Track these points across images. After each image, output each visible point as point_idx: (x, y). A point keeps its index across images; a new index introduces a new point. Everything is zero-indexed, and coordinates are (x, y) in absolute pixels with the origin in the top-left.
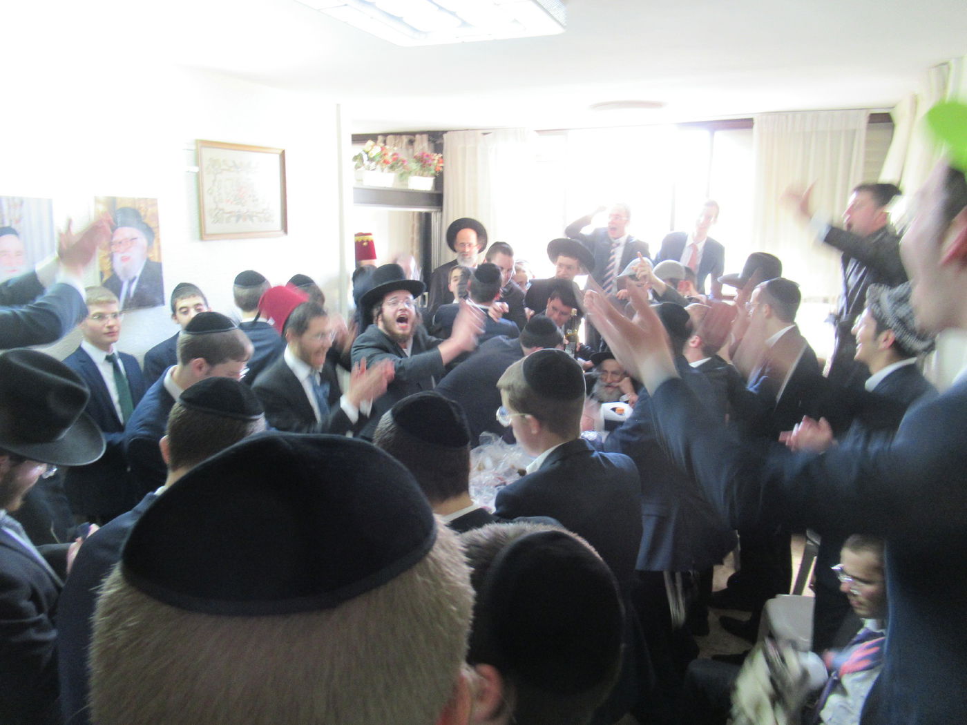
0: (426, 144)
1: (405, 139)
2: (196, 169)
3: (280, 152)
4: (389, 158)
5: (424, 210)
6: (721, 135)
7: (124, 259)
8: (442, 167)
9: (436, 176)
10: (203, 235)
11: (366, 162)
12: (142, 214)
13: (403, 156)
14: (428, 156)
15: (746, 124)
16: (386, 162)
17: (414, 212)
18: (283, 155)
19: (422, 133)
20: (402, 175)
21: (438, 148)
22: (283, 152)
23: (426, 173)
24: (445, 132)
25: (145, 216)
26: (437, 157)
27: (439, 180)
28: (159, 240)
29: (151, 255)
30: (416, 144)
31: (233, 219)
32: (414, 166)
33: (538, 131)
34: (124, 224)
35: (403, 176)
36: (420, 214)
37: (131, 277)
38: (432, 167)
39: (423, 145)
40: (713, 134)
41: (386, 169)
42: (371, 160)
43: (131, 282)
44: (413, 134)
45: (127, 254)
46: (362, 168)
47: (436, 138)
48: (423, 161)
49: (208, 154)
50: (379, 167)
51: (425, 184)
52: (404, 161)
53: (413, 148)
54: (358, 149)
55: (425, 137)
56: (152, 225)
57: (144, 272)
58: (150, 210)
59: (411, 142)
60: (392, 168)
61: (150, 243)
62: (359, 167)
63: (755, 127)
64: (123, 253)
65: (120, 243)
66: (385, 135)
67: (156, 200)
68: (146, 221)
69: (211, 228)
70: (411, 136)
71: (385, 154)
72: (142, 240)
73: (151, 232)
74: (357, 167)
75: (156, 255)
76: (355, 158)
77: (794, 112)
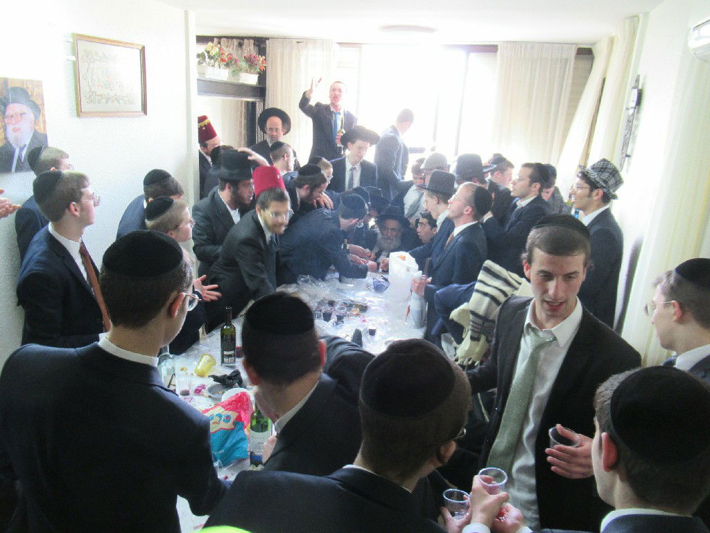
0: (252, 47)
1: (236, 42)
2: (74, 58)
3: (141, 48)
4: (225, 57)
5: (250, 100)
6: (473, 55)
7: (15, 130)
8: (265, 67)
9: (259, 73)
10: (79, 113)
11: (207, 60)
12: (30, 93)
13: (235, 56)
14: (254, 57)
15: (492, 49)
16: (223, 60)
17: (242, 101)
18: (143, 51)
19: (249, 38)
20: (234, 71)
21: (262, 51)
22: (143, 48)
23: (252, 71)
24: (268, 39)
25: (32, 95)
26: (261, 58)
27: (262, 77)
28: (44, 115)
29: (37, 128)
30: (244, 47)
31: (103, 101)
32: (243, 64)
33: (338, 43)
34: (15, 101)
35: (236, 73)
36: (248, 102)
37: (22, 145)
38: (258, 67)
39: (250, 48)
40: (468, 54)
41: (223, 66)
42: (211, 58)
43: (21, 149)
44: (242, 38)
45: (17, 126)
46: (204, 64)
47: (260, 43)
48: (250, 61)
49: (83, 45)
50: (217, 64)
51: (252, 79)
52: (236, 61)
53: (242, 50)
54: (202, 48)
55: (252, 41)
56: (38, 102)
57: (32, 141)
58: (36, 89)
59: (240, 45)
60: (227, 65)
61: (36, 118)
62: (202, 63)
63: (499, 51)
64: (15, 124)
65: (12, 116)
66: (220, 38)
67: (41, 81)
68: (34, 99)
69: (85, 108)
70: (241, 40)
71: (222, 54)
72: (30, 115)
73: (37, 108)
74: (200, 63)
75: (42, 126)
76: (199, 56)
77: (527, 43)
